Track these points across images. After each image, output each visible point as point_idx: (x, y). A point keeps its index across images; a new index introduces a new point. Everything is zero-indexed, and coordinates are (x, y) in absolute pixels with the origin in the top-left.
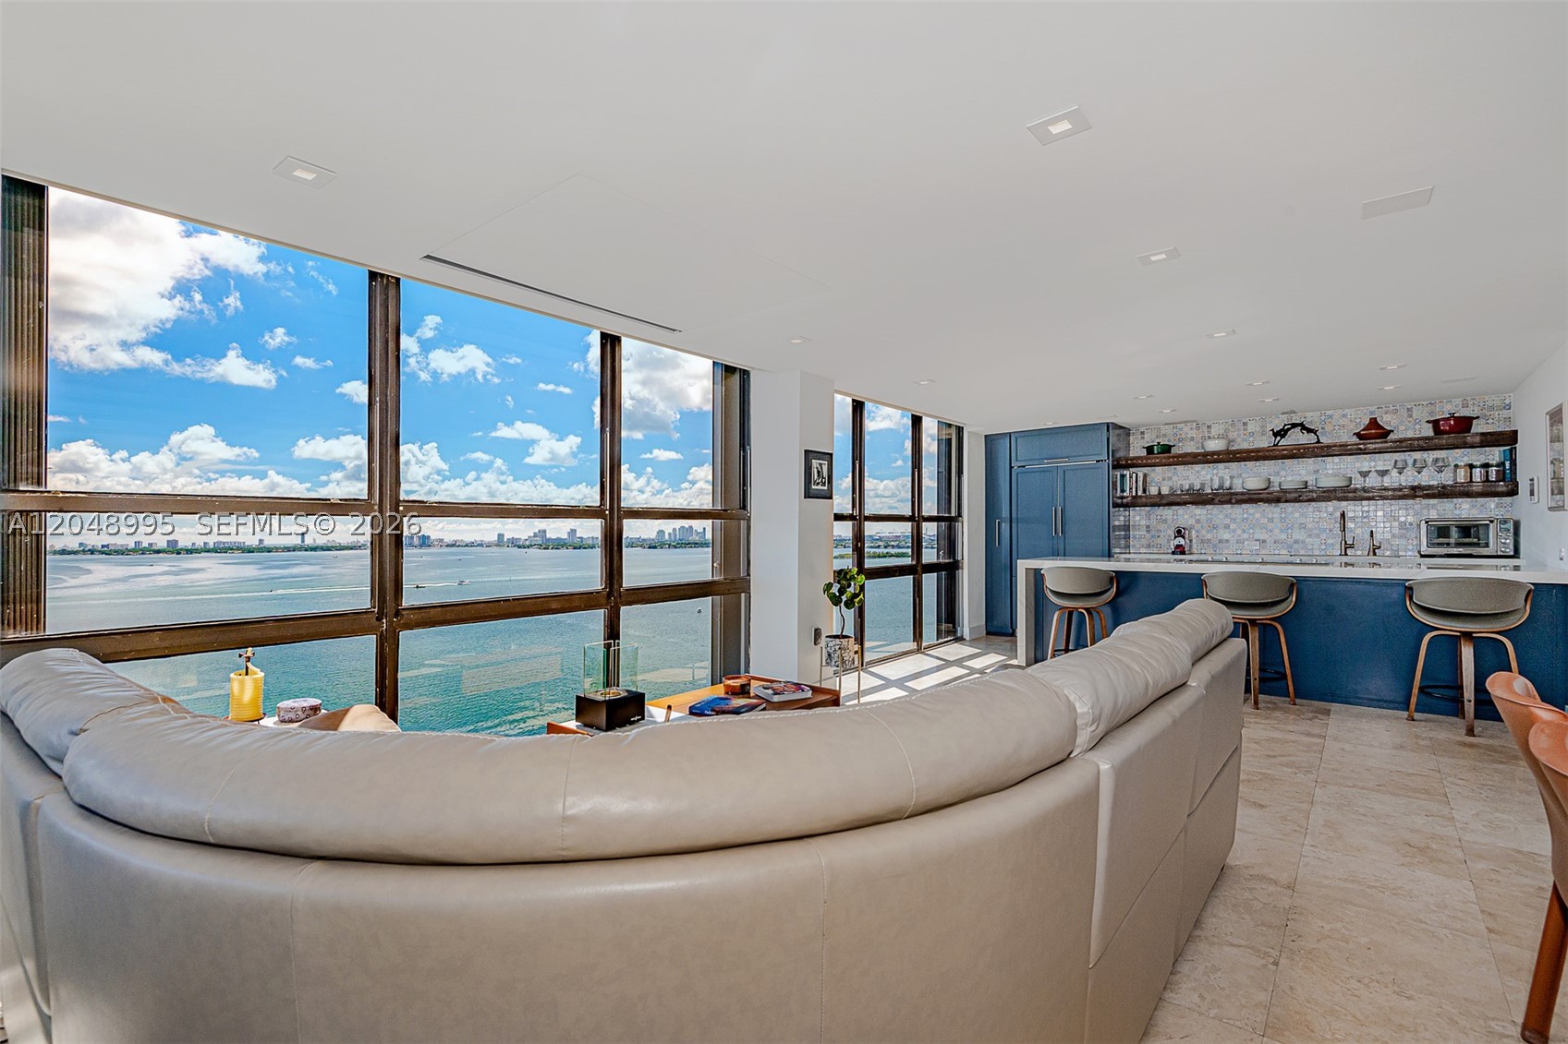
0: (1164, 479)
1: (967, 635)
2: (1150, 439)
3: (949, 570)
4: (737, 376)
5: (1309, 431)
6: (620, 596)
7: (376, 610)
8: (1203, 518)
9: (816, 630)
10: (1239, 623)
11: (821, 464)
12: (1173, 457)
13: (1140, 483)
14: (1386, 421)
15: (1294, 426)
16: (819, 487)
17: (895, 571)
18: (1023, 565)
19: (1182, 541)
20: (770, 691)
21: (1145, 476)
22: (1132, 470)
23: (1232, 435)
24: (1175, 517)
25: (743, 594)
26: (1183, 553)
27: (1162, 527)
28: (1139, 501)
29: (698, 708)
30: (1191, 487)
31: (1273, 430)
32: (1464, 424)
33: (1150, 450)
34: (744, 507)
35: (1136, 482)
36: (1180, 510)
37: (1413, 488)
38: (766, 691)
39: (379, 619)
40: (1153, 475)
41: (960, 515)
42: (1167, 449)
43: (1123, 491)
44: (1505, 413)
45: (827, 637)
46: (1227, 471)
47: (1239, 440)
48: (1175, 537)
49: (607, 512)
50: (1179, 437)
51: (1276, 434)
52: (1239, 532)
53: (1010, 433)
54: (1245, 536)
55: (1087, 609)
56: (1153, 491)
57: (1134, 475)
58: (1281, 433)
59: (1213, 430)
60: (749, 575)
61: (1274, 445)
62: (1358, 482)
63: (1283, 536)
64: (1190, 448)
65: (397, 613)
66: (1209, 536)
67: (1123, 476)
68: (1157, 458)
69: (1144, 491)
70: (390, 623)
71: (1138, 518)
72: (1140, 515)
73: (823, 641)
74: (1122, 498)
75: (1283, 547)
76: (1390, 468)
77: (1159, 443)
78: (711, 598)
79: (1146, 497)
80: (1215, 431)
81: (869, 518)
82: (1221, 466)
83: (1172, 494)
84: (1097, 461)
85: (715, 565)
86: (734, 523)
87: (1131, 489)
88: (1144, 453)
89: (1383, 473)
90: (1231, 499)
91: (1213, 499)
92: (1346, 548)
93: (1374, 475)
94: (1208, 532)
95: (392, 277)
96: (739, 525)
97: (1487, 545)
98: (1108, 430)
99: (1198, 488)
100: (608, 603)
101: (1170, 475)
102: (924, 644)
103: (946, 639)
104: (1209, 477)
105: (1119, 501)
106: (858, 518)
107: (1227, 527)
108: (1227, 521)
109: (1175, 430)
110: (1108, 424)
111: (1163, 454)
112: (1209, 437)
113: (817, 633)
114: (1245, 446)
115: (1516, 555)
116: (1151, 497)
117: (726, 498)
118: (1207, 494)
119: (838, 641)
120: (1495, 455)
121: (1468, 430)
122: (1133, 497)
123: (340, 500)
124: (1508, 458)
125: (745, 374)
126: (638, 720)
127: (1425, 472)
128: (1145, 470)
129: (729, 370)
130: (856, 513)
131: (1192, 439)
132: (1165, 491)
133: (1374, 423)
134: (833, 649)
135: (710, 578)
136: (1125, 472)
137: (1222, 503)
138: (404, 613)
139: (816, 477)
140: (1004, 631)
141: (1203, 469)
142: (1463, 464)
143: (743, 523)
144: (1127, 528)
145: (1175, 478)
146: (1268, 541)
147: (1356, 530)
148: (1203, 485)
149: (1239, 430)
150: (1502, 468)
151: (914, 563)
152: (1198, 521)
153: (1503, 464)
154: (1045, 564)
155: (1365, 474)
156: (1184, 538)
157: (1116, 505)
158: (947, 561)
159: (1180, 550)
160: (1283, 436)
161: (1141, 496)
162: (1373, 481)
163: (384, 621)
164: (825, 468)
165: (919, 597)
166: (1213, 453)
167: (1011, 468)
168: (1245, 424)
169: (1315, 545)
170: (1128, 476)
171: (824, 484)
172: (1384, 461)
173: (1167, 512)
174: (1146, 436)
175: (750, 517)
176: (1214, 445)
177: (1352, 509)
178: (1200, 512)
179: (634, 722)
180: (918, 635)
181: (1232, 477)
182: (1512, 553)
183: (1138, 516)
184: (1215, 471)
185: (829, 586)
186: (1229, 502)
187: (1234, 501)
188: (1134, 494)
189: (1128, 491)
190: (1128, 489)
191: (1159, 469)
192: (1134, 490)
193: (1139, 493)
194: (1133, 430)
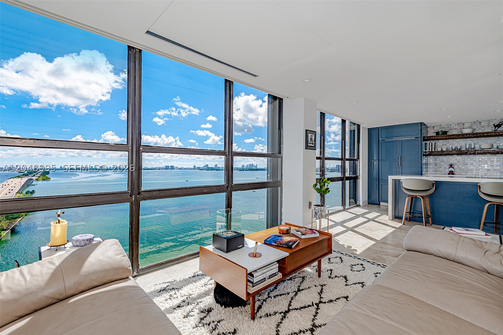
0: (442, 145)
1: (361, 204)
2: (437, 129)
3: (354, 179)
4: (278, 101)
6: (232, 187)
7: (130, 192)
8: (461, 160)
9: (309, 202)
10: (495, 204)
11: (312, 136)
12: (449, 136)
13: (433, 147)
16: (311, 145)
17: (336, 179)
18: (391, 178)
19: (451, 169)
20: (299, 233)
21: (435, 143)
22: (430, 141)
23: (474, 127)
24: (448, 160)
25: (279, 188)
26: (453, 174)
27: (442, 163)
28: (433, 153)
29: (268, 241)
30: (456, 148)
31: (494, 125)
33: (437, 133)
34: (280, 153)
35: (432, 146)
36: (450, 157)
38: (298, 232)
39: (131, 196)
40: (438, 143)
41: (359, 158)
42: (445, 133)
43: (426, 149)
45: (315, 205)
46: (472, 141)
47: (477, 129)
48: (449, 168)
49: (227, 153)
50: (450, 128)
52: (477, 166)
53: (378, 127)
54: (480, 167)
55: (421, 196)
56: (439, 149)
57: (431, 143)
59: (465, 125)
60: (282, 180)
61: (495, 131)
64: (455, 132)
65: (139, 193)
66: (463, 167)
67: (426, 144)
68: (441, 136)
69: (435, 150)
70: (136, 197)
71: (431, 160)
72: (432, 159)
73: (313, 207)
74: (426, 152)
77: (441, 131)
78: (266, 189)
79: (436, 152)
80: (466, 126)
81: (326, 159)
82: (469, 139)
83: (447, 151)
84: (416, 138)
85: (268, 175)
86: (276, 159)
87: (429, 149)
88: (435, 134)
90: (475, 153)
91: (467, 153)
94: (463, 166)
95: (137, 49)
96: (278, 160)
98: (421, 126)
99: (459, 148)
100: (227, 190)
101: (446, 143)
102: (346, 207)
103: (354, 206)
104: (464, 144)
105: (424, 153)
106: (322, 158)
107: (472, 164)
108: (472, 161)
109: (448, 126)
110: (421, 123)
111: (443, 135)
112: (464, 128)
113: (310, 204)
114: (480, 131)
116: (438, 152)
117: (273, 149)
118: (464, 151)
119: (319, 208)
122: (430, 152)
123: (114, 144)
125: (281, 100)
126: (241, 247)
128: (435, 141)
129: (275, 98)
130: (322, 156)
131: (456, 129)
132: (444, 149)
134: (317, 211)
135: (266, 181)
136: (427, 142)
137: (470, 154)
138: (142, 193)
139: (310, 141)
140: (376, 203)
141: (461, 141)
143: (279, 159)
144: (427, 164)
145: (448, 145)
146: (491, 170)
148: (461, 147)
149: (477, 125)
151: (342, 176)
152: (458, 162)
154: (402, 178)
156: (453, 168)
157: (424, 155)
158: (354, 176)
159: (451, 173)
160: (499, 127)
161: (434, 152)
163: (133, 196)
164: (313, 138)
165: (344, 189)
166: (467, 134)
167: (379, 141)
168: (480, 123)
170: (428, 144)
171: (313, 144)
173: (444, 158)
174: (435, 128)
175: (282, 157)
176: (466, 131)
178: (459, 158)
179: (239, 248)
180: (344, 204)
181: (474, 144)
183: (431, 159)
184: (466, 142)
185: (316, 185)
186: (474, 154)
187: (476, 153)
188: (431, 151)
189: (428, 150)
190: (428, 149)
191: (441, 141)
192: (431, 149)
193: (433, 150)
194: (429, 126)
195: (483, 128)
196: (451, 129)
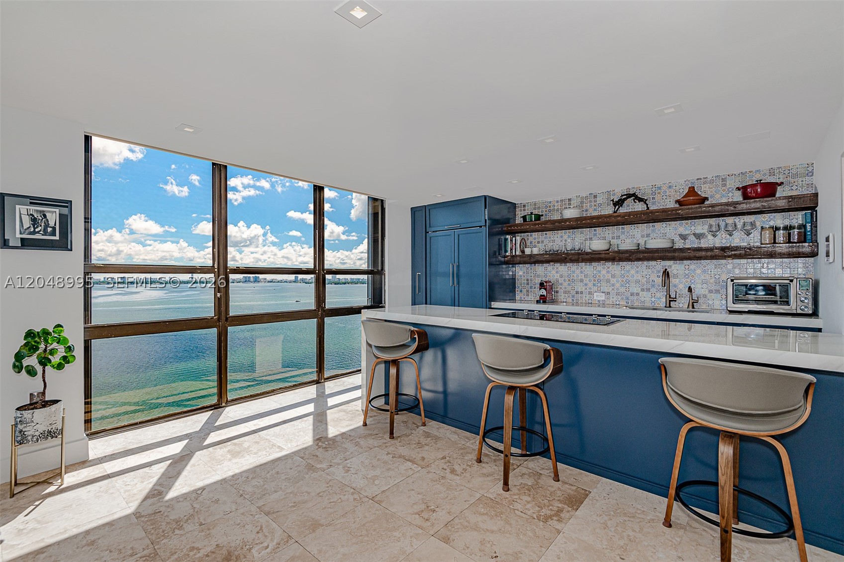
0: (538, 242)
2: (528, 210)
5: (641, 200)
8: (564, 273)
12: (541, 224)
13: (518, 246)
14: (703, 191)
15: (629, 196)
19: (543, 292)
21: (522, 239)
22: (512, 236)
23: (585, 206)
24: (544, 273)
28: (516, 260)
30: (552, 248)
31: (613, 200)
32: (769, 190)
33: (524, 218)
35: (515, 244)
37: (723, 249)
40: (528, 239)
41: (383, 269)
42: (537, 218)
43: (506, 251)
44: (808, 179)
47: (591, 210)
48: (540, 289)
50: (547, 208)
51: (615, 204)
52: (589, 286)
53: (425, 206)
54: (595, 288)
56: (527, 251)
58: (619, 203)
59: (571, 203)
61: (613, 214)
62: (679, 244)
63: (623, 290)
67: (506, 240)
72: (522, 271)
74: (505, 257)
75: (622, 299)
76: (705, 231)
77: (533, 213)
82: (576, 231)
87: (511, 250)
88: (522, 221)
89: (699, 236)
90: (579, 258)
91: (566, 258)
92: (670, 301)
93: (692, 238)
94: (568, 285)
97: (787, 303)
98: (485, 202)
99: (557, 249)
101: (542, 239)
105: (503, 259)
107: (582, 281)
108: (582, 276)
110: (485, 198)
111: (535, 222)
112: (568, 208)
114: (595, 214)
115: (815, 314)
116: (527, 256)
118: (564, 254)
120: (797, 218)
121: (773, 195)
122: (513, 257)
124: (809, 220)
127: (736, 234)
128: (522, 235)
131: (558, 210)
132: (536, 252)
133: (692, 191)
136: (507, 237)
137: (575, 262)
141: (565, 234)
142: (767, 226)
144: (513, 281)
146: (611, 293)
147: (679, 284)
149: (591, 202)
150: (803, 230)
152: (561, 276)
153: (805, 226)
155: (683, 237)
156: (546, 290)
160: (620, 206)
162: (692, 243)
166: (569, 220)
167: (426, 233)
169: (646, 298)
170: (509, 240)
172: (700, 226)
173: (540, 269)
176: (570, 214)
177: (675, 267)
182: (811, 312)
183: (520, 271)
186: (579, 261)
188: (514, 254)
189: (509, 252)
190: (509, 250)
191: (535, 235)
192: (514, 251)
193: (518, 253)
194: (518, 204)
195: (600, 209)
196: (550, 211)
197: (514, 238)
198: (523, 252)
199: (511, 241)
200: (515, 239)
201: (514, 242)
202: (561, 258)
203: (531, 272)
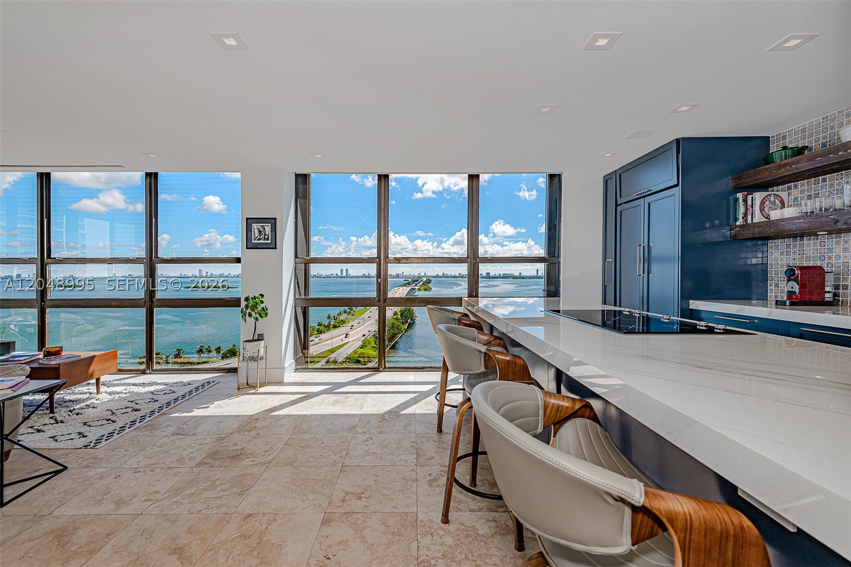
11: (263, 226)
16: (262, 241)
35: (752, 206)
43: (736, 219)
67: (737, 200)
87: (745, 215)
98: (678, 149)
122: (744, 226)
139: (257, 235)
167: (616, 206)
170: (741, 200)
171: (266, 239)
188: (750, 222)
189: (741, 219)
190: (741, 216)
192: (749, 217)
193: (756, 220)
194: (773, 137)
197: (750, 197)
198: (768, 217)
199: (745, 200)
200: (752, 197)
201: (749, 202)
202: (827, 222)
203: (795, 253)
